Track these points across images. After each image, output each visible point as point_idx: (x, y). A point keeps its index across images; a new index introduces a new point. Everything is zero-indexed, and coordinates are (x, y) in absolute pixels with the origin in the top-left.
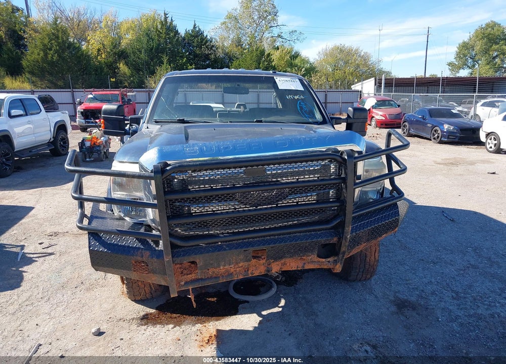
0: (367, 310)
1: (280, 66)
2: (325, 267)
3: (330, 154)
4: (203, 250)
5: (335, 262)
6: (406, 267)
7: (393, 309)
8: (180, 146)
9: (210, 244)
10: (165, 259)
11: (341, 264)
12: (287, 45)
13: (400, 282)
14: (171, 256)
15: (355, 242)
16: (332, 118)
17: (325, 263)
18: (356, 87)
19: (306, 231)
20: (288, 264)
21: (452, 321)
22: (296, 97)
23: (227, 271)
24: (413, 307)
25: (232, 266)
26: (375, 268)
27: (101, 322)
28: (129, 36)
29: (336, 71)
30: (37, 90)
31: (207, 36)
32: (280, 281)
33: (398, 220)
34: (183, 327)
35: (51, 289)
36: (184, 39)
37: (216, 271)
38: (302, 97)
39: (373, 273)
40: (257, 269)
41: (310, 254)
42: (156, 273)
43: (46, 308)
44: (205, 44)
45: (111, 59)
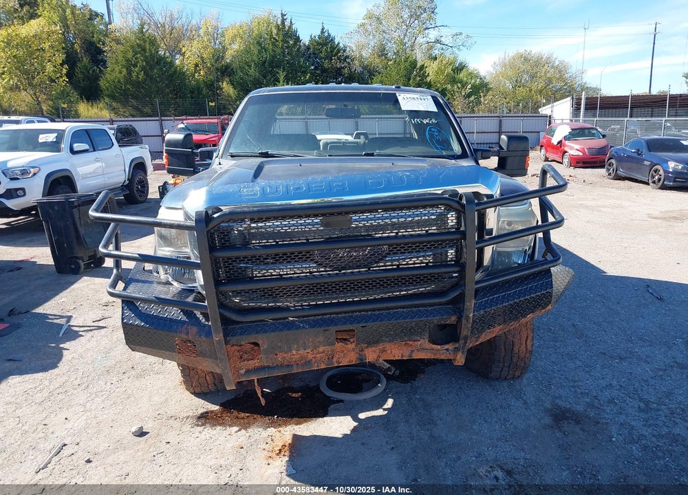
0: (508, 421)
1: (439, 82)
2: (443, 357)
3: (446, 198)
4: (267, 328)
5: (456, 350)
6: (578, 363)
7: (548, 420)
8: (235, 185)
9: (277, 319)
10: (214, 338)
11: (463, 353)
12: (448, 54)
13: (564, 384)
14: (221, 334)
15: (482, 324)
16: (476, 151)
17: (442, 352)
18: (545, 111)
19: (411, 306)
20: (389, 352)
21: (632, 442)
22: (425, 121)
23: (302, 357)
24: (577, 419)
25: (309, 350)
26: (527, 361)
27: (147, 419)
28: (236, 47)
29: (517, 89)
30: (117, 119)
31: (339, 43)
32: (392, 375)
33: (550, 294)
34: (250, 430)
35: (93, 374)
36: (308, 48)
37: (288, 356)
38: (434, 121)
39: (524, 370)
40: (346, 355)
41: (418, 338)
42: (206, 357)
43: (82, 397)
44: (337, 54)
45: (211, 77)
